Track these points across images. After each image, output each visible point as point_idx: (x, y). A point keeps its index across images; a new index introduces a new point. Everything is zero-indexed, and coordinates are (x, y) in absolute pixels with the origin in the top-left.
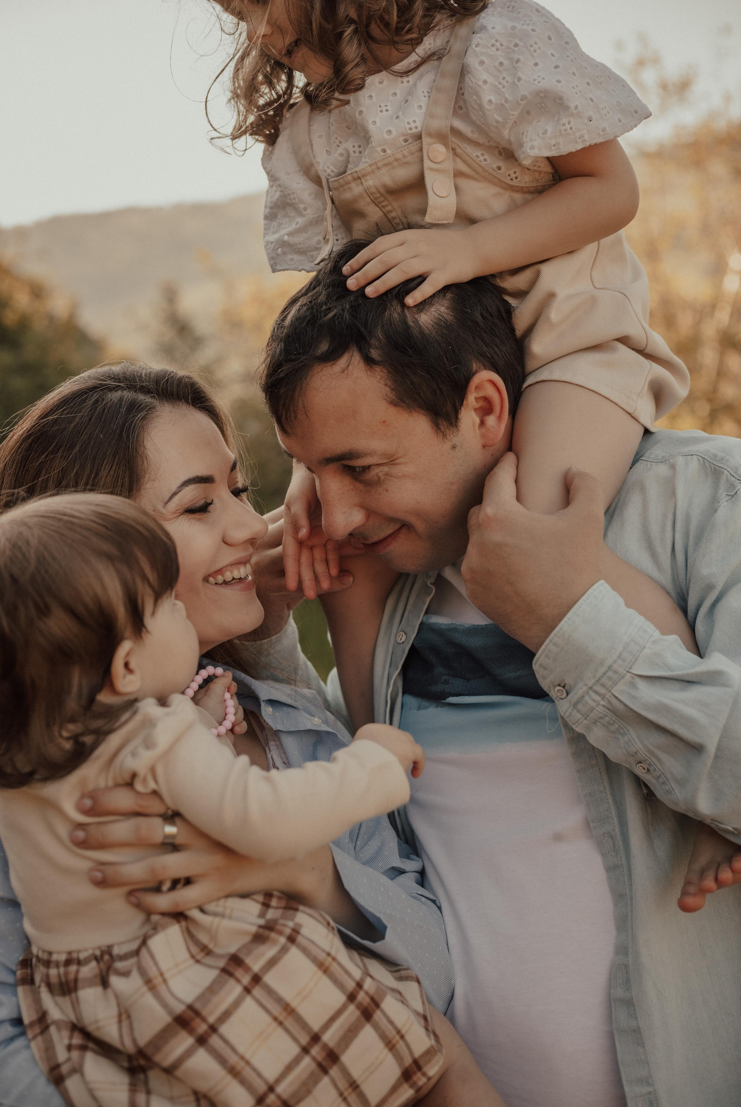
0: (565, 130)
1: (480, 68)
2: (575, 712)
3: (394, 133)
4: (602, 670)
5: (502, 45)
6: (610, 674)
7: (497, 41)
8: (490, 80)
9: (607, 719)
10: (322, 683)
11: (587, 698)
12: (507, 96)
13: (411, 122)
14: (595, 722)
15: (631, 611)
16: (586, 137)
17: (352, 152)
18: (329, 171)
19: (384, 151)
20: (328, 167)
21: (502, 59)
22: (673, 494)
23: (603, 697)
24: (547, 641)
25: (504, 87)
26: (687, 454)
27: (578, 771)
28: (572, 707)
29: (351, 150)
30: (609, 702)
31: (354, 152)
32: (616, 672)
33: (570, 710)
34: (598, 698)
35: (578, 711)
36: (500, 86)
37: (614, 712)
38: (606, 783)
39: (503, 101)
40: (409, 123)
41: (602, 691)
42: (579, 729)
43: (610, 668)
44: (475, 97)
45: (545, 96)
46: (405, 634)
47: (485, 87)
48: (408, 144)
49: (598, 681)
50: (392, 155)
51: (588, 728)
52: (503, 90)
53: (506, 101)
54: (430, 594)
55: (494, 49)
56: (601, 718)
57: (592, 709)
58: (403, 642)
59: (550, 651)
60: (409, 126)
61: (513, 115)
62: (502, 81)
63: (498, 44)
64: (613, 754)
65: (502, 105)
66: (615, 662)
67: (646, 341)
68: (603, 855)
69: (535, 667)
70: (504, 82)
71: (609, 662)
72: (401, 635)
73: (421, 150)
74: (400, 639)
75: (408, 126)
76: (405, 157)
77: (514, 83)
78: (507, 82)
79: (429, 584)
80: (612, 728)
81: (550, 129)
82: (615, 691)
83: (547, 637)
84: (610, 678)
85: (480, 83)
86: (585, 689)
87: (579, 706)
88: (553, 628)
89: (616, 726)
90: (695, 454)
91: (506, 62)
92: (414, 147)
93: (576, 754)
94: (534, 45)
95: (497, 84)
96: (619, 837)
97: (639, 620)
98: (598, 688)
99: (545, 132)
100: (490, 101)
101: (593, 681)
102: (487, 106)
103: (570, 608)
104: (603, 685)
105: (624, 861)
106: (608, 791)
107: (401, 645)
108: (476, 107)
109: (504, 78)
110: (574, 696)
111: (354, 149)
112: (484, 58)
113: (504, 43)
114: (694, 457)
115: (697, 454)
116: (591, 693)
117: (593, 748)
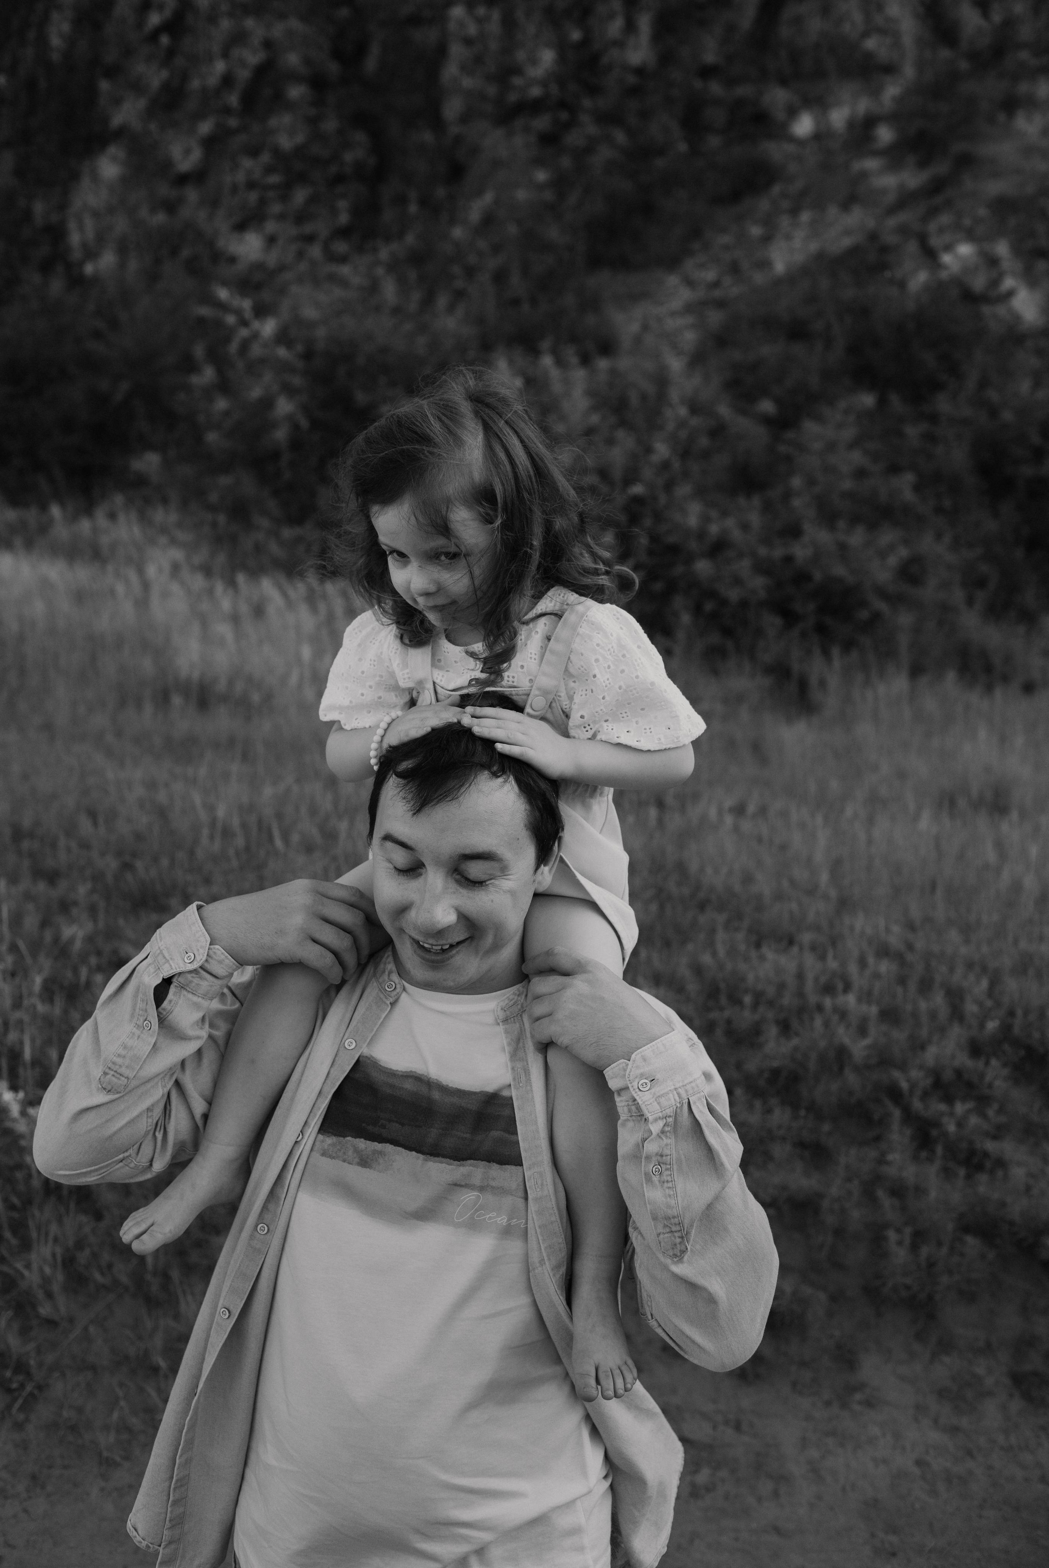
1: (595, 664)
5: (614, 652)
6: (693, 1085)
7: (612, 647)
11: (671, 1095)
16: (663, 740)
21: (610, 663)
23: (681, 1100)
28: (654, 1099)
33: (651, 1101)
34: (677, 1099)
35: (659, 1103)
41: (684, 1095)
46: (355, 1042)
49: (683, 1086)
54: (385, 1011)
55: (608, 653)
57: (671, 1105)
59: (657, 1048)
63: (612, 650)
66: (699, 1078)
79: (386, 1000)
82: (692, 1100)
84: (692, 1088)
87: (662, 1100)
91: (612, 667)
94: (638, 660)
101: (681, 1084)
104: (686, 1091)
112: (600, 658)
113: (616, 651)
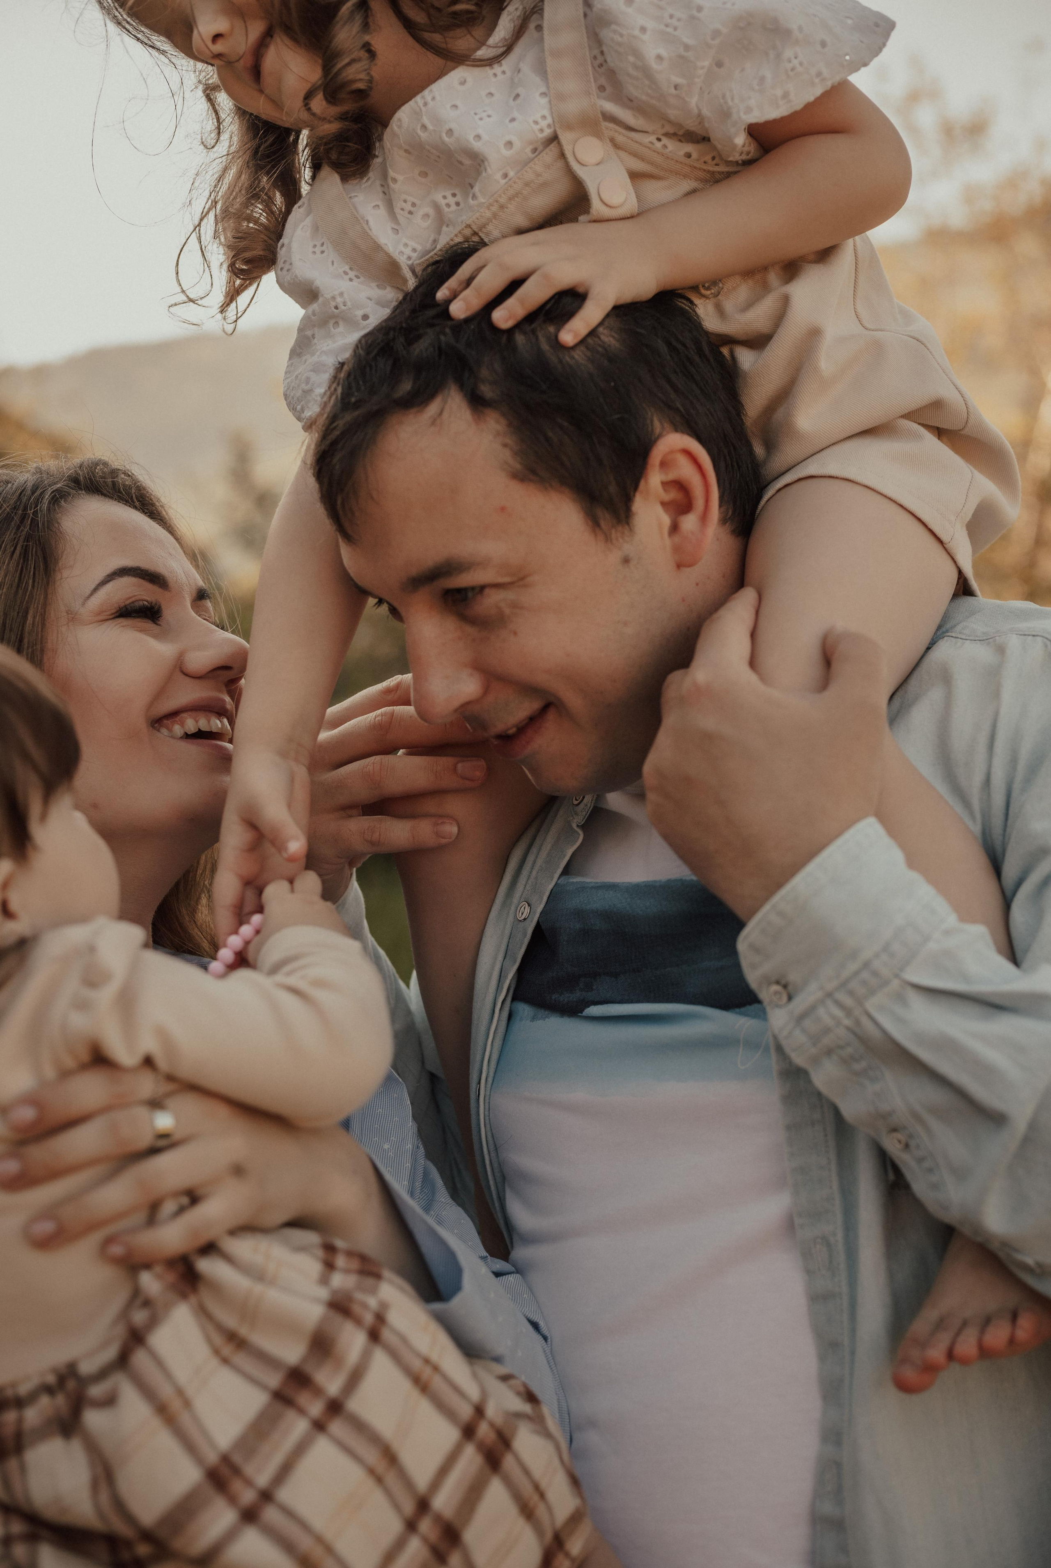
0: (793, 69)
2: (797, 1032)
3: (517, 144)
4: (853, 967)
6: (865, 975)
8: (650, 24)
9: (850, 1050)
10: (402, 984)
11: (821, 1010)
12: (686, 40)
13: (540, 120)
14: (829, 1052)
15: (914, 876)
17: (445, 207)
18: (408, 251)
19: (505, 176)
20: (406, 245)
22: (997, 695)
23: (848, 1012)
24: (767, 907)
25: (675, 29)
26: (1026, 633)
27: (788, 1128)
28: (793, 1022)
29: (443, 202)
30: (858, 1022)
31: (448, 205)
32: (875, 974)
33: (789, 1027)
34: (838, 1013)
36: (669, 30)
37: (863, 1040)
38: (832, 1155)
39: (681, 51)
40: (536, 123)
41: (848, 1001)
42: (799, 1060)
43: (866, 965)
44: (631, 59)
45: (749, 24)
46: (529, 905)
47: (646, 37)
48: (539, 154)
50: (519, 179)
51: (816, 1060)
52: (676, 33)
53: (687, 47)
54: (572, 845)
56: (841, 1047)
57: (827, 1030)
58: (525, 919)
60: (538, 127)
61: (703, 68)
62: (669, 21)
64: (850, 1109)
65: (681, 57)
66: (877, 956)
67: (966, 414)
68: (809, 1272)
69: (742, 945)
70: (674, 22)
71: (866, 954)
72: (523, 908)
73: (563, 155)
74: (520, 914)
75: (536, 128)
76: (538, 175)
77: (692, 18)
78: (679, 20)
79: (574, 826)
80: (857, 1067)
81: (768, 75)
82: (871, 1005)
83: (767, 899)
84: (864, 983)
85: (637, 32)
86: (819, 994)
88: (779, 885)
89: (864, 1064)
90: (1040, 634)
92: (550, 155)
93: (790, 1099)
95: (662, 27)
96: (840, 1248)
97: (925, 891)
98: (841, 996)
99: (762, 79)
100: (659, 58)
102: (654, 65)
103: (812, 854)
104: (851, 993)
105: (845, 1289)
106: (833, 1167)
107: (522, 924)
108: (634, 73)
109: (671, 17)
110: (801, 1003)
111: (446, 201)
114: (1039, 639)
115: (1044, 635)
116: (829, 1003)
117: (819, 1094)
